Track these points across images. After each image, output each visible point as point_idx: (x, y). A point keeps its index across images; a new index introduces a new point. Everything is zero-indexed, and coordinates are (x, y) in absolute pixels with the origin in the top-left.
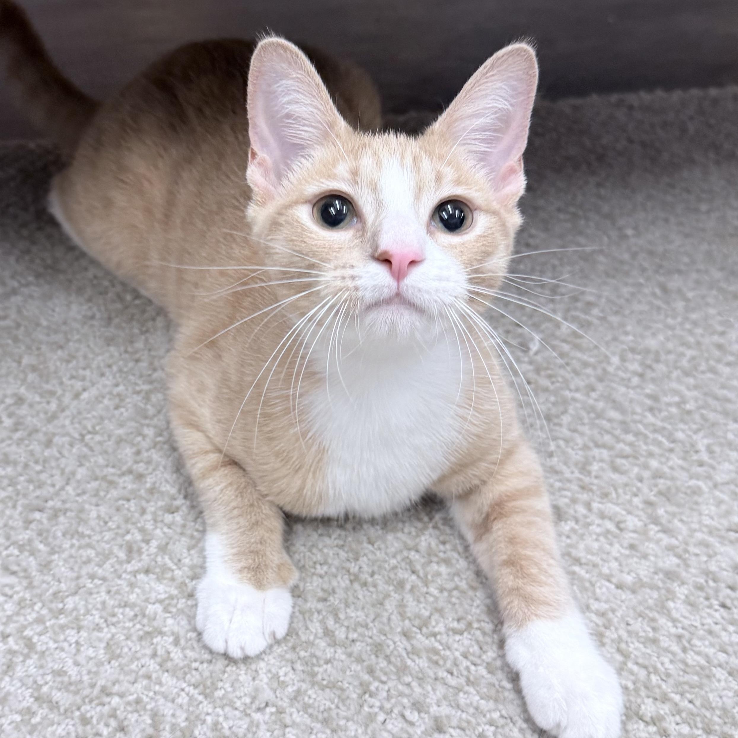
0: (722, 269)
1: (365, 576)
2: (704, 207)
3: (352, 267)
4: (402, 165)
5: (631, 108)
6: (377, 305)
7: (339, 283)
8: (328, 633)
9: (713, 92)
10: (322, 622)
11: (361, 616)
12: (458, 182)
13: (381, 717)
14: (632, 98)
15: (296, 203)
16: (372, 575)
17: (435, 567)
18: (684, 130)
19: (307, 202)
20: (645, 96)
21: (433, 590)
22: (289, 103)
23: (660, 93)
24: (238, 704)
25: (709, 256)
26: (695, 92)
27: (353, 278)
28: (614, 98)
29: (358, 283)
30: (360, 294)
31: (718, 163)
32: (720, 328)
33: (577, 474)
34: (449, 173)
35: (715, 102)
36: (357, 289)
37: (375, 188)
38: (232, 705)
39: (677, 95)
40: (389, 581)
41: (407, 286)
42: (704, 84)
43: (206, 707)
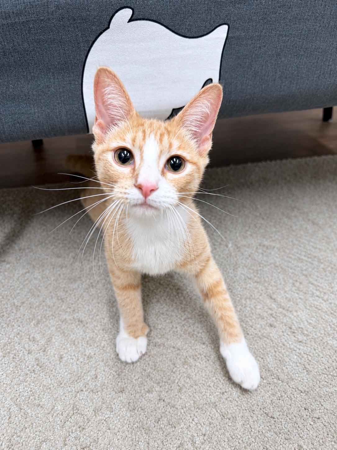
3: (126, 188)
4: (155, 137)
6: (135, 205)
7: (120, 195)
12: (179, 148)
15: (108, 150)
19: (111, 151)
22: (111, 98)
25: (283, 214)
27: (126, 193)
29: (128, 196)
30: (129, 201)
32: (286, 237)
34: (176, 144)
36: (127, 199)
37: (141, 148)
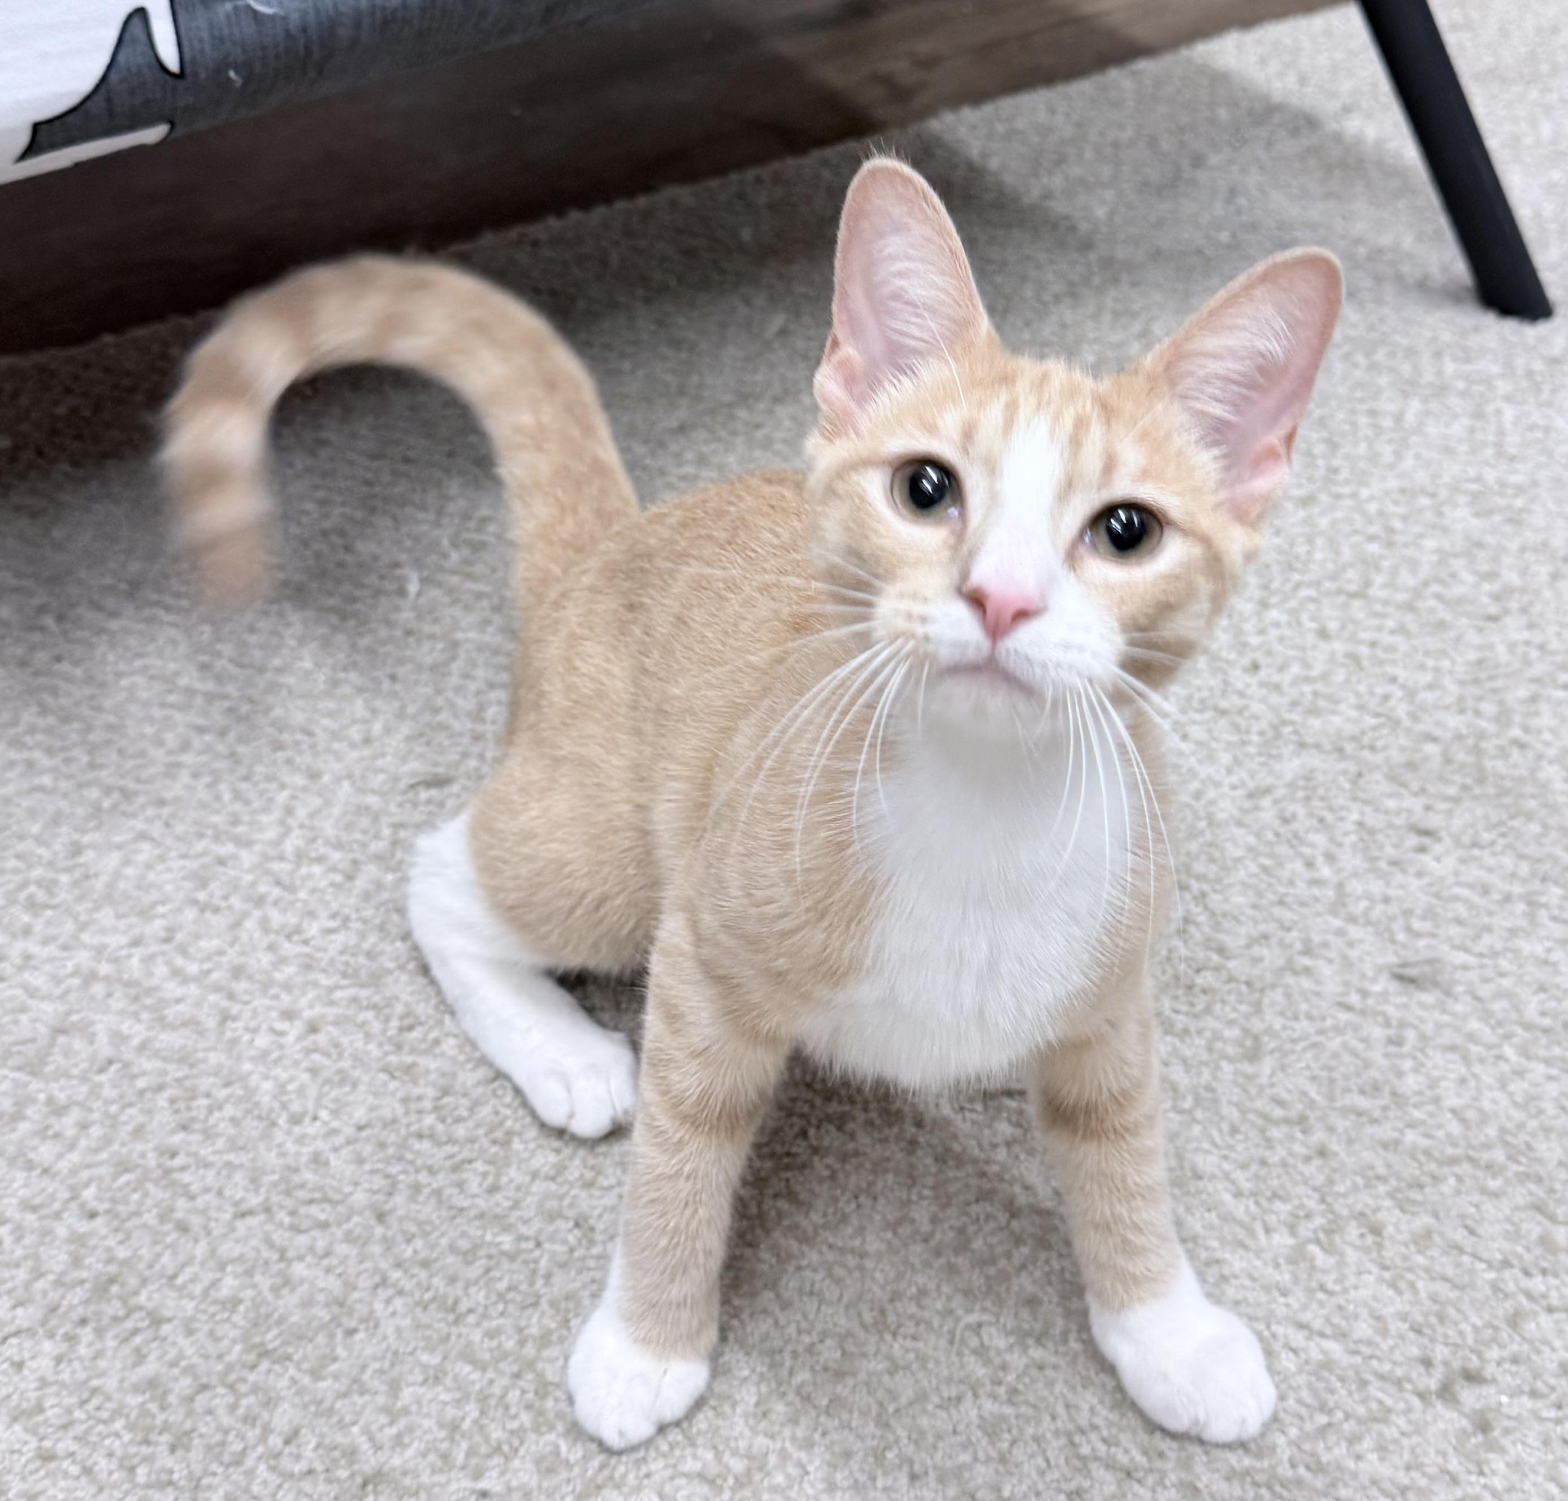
0: (646, 442)
1: (217, 901)
2: (627, 365)
3: (925, 600)
5: (536, 244)
7: (901, 624)
8: (176, 973)
9: (642, 201)
10: (169, 963)
11: (215, 943)
13: (246, 1037)
14: (537, 230)
16: (225, 898)
17: (304, 870)
18: (605, 263)
19: (885, 463)
20: (553, 223)
21: (302, 895)
22: (900, 274)
23: (575, 215)
24: (75, 1072)
26: (621, 205)
27: (924, 620)
28: (514, 233)
29: (932, 630)
30: (931, 648)
31: (647, 301)
33: (469, 725)
35: (647, 215)
36: (927, 638)
38: (67, 1075)
39: (599, 213)
40: (247, 899)
41: (1007, 651)
42: (630, 193)
43: (35, 1085)
